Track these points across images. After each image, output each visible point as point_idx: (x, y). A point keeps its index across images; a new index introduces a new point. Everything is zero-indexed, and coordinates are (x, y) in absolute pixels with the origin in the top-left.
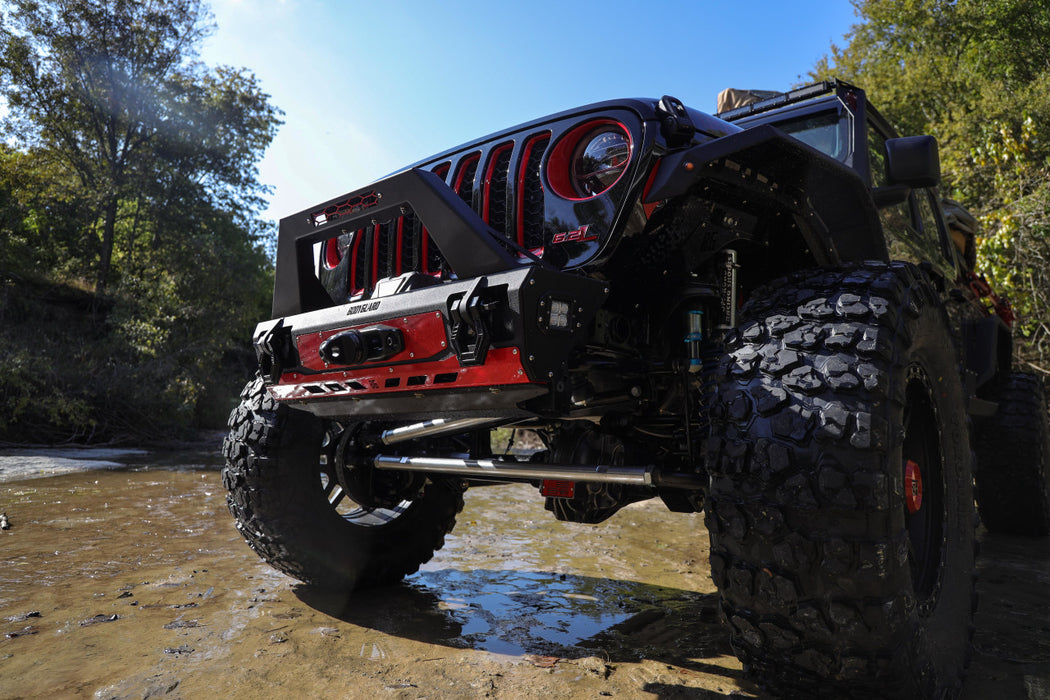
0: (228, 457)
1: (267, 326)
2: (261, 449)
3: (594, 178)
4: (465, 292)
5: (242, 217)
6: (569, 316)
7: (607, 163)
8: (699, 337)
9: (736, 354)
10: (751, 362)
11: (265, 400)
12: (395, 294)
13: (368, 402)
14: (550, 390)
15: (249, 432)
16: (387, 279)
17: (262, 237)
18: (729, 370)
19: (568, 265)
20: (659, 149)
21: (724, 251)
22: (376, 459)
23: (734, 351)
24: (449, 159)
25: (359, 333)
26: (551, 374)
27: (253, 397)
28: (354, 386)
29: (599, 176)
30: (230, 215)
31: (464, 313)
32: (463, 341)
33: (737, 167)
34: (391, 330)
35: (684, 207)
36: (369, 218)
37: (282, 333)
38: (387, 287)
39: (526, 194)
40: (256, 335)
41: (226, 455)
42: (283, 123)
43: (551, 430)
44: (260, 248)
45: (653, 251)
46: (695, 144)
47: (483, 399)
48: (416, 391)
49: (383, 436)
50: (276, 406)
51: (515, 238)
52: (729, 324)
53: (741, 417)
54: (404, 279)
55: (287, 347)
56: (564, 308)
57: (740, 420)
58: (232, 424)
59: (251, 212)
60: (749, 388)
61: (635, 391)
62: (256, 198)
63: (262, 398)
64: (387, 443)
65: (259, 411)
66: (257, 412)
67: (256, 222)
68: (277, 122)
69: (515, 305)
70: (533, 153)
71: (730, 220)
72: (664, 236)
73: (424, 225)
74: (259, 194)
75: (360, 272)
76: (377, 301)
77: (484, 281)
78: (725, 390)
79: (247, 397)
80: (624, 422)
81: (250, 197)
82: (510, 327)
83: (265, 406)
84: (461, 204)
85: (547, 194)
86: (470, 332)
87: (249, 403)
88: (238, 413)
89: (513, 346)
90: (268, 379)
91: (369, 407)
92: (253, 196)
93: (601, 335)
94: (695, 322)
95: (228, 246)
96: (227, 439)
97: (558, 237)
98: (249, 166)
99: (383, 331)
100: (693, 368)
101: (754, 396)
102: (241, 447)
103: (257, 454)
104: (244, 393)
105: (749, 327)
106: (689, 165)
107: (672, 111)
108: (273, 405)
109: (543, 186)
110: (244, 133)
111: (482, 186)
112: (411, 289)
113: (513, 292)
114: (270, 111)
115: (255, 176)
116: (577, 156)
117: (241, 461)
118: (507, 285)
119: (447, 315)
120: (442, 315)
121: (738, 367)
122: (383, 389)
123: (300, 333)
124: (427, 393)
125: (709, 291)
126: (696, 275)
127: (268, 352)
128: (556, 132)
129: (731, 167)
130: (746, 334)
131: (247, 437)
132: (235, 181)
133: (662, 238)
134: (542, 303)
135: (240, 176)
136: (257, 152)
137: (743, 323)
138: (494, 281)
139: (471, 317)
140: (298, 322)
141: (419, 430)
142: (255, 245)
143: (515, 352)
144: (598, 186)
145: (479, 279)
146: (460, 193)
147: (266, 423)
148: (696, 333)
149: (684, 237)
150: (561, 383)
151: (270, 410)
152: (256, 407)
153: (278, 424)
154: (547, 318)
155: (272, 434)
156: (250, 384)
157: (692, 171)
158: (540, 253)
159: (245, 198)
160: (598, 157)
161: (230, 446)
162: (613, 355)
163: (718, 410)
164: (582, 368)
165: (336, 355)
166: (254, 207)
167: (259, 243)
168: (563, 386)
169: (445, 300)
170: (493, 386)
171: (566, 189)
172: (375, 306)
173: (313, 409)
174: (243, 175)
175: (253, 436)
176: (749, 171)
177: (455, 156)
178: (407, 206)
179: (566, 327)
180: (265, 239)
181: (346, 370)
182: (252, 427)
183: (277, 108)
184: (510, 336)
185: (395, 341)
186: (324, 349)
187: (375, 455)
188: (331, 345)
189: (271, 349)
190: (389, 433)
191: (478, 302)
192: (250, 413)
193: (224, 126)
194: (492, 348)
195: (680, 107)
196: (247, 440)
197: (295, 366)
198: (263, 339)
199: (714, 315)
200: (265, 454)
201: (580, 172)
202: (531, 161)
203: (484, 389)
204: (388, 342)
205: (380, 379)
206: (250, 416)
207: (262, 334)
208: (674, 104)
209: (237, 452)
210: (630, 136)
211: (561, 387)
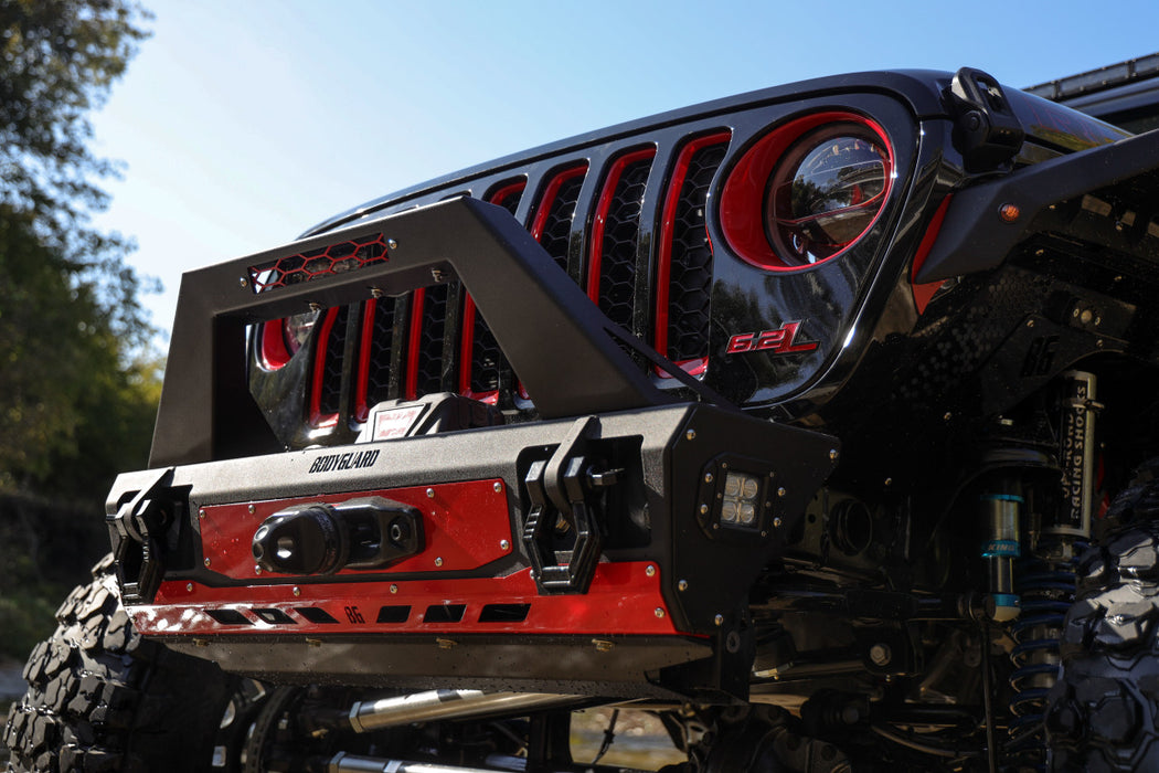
0: (17, 748)
1: (137, 482)
2: (93, 733)
3: (814, 227)
4: (557, 446)
5: (54, 224)
6: (758, 502)
7: (841, 195)
8: (1014, 549)
9: (1104, 600)
10: (1139, 621)
11: (111, 627)
12: (406, 438)
13: (338, 649)
14: (714, 649)
15: (70, 696)
16: (393, 403)
17: (93, 265)
18: (1089, 635)
19: (753, 399)
20: (948, 172)
21: (1068, 375)
22: (334, 761)
23: (1099, 594)
24: (525, 172)
25: (334, 511)
26: (718, 619)
27: (84, 622)
28: (312, 614)
29: (823, 221)
30: (26, 218)
31: (551, 488)
32: (547, 543)
33: (1105, 209)
34: (399, 511)
35: (992, 288)
36: (367, 285)
37: (168, 498)
38: (389, 420)
39: (676, 251)
40: (113, 498)
41: (12, 743)
42: (149, 35)
43: (691, 714)
44: (85, 290)
45: (926, 374)
46: (1022, 166)
47: (577, 657)
48: (441, 635)
49: (353, 715)
50: (134, 643)
51: (651, 338)
52: (1077, 524)
53: (1120, 738)
54: (428, 406)
55: (176, 527)
56: (750, 487)
57: (1116, 744)
58: (33, 675)
59: (72, 214)
60: (1134, 676)
61: (878, 654)
62: (85, 186)
63: (104, 624)
64: (358, 729)
65: (96, 652)
66: (91, 652)
67: (82, 234)
68: (136, 34)
69: (654, 479)
70: (692, 170)
71: (1086, 316)
72: (948, 345)
73: (468, 290)
74: (93, 179)
75: (331, 381)
76: (373, 448)
77: (593, 428)
78: (1083, 677)
79: (71, 619)
80: (851, 715)
81: (72, 184)
82: (640, 519)
83: (110, 641)
84: (545, 262)
85: (719, 253)
86: (561, 523)
87: (74, 632)
88: (49, 652)
89: (647, 559)
90: (131, 590)
91: (337, 657)
92: (78, 182)
93: (813, 537)
94: (1006, 517)
95: (18, 282)
96: (19, 708)
97: (739, 342)
98: (71, 118)
99: (384, 512)
100: (1003, 612)
101: (1146, 695)
102: (49, 725)
103: (83, 744)
104: (65, 610)
105: (1132, 546)
106: (1011, 211)
107: (978, 99)
108: (127, 640)
109: (711, 237)
110: (64, 52)
111: (588, 228)
112: (440, 429)
113: (653, 453)
114: (122, 12)
115: (85, 142)
116: (779, 180)
117: (46, 757)
118: (639, 439)
119: (515, 487)
120: (506, 488)
121: (1108, 630)
122: (372, 626)
123: (206, 500)
124: (462, 639)
125: (1036, 456)
126: (1009, 422)
127: (135, 536)
128: (741, 131)
129: (1094, 209)
130: (1124, 561)
131: (65, 705)
132: (44, 148)
133: (944, 348)
134: (708, 478)
135: (52, 140)
136: (90, 91)
137: (1118, 537)
138: (615, 427)
139: (567, 498)
140: (203, 478)
141: (429, 705)
142: (75, 281)
143: (650, 571)
144: (822, 243)
145: (582, 422)
146: (544, 240)
147: (108, 676)
148: (1008, 540)
149: (988, 347)
150: (734, 635)
151: (121, 651)
152: (91, 642)
153: (134, 682)
154: (716, 507)
155: (123, 703)
156: (79, 592)
157: (1014, 222)
158: (699, 369)
159: (60, 185)
160: (823, 185)
161: (25, 724)
162: (836, 579)
163: (1067, 719)
164: (775, 604)
165: (284, 554)
166: (78, 204)
167: (87, 277)
168: (738, 641)
169: (513, 458)
170: (600, 636)
171: (756, 246)
172: (368, 459)
173: (221, 655)
174: (60, 137)
175: (80, 704)
176: (1129, 217)
177: (535, 165)
178: (445, 268)
179: (750, 526)
180: (98, 271)
181: (297, 583)
182: (76, 685)
183: (137, 6)
184: (640, 538)
185: (407, 533)
186: (263, 542)
187: (333, 754)
188: (279, 533)
189: (144, 530)
190: (366, 707)
191: (583, 468)
192: (74, 654)
193: (24, 34)
194: (604, 560)
195: (994, 92)
196: (64, 712)
197: (191, 567)
198: (127, 508)
199: (1046, 502)
200: (99, 744)
201: (785, 212)
202: (688, 187)
203: (580, 640)
204: (391, 533)
205: (369, 607)
206: (74, 660)
207: (127, 497)
208: (982, 85)
209: (39, 737)
210: (891, 147)
211: (734, 643)
